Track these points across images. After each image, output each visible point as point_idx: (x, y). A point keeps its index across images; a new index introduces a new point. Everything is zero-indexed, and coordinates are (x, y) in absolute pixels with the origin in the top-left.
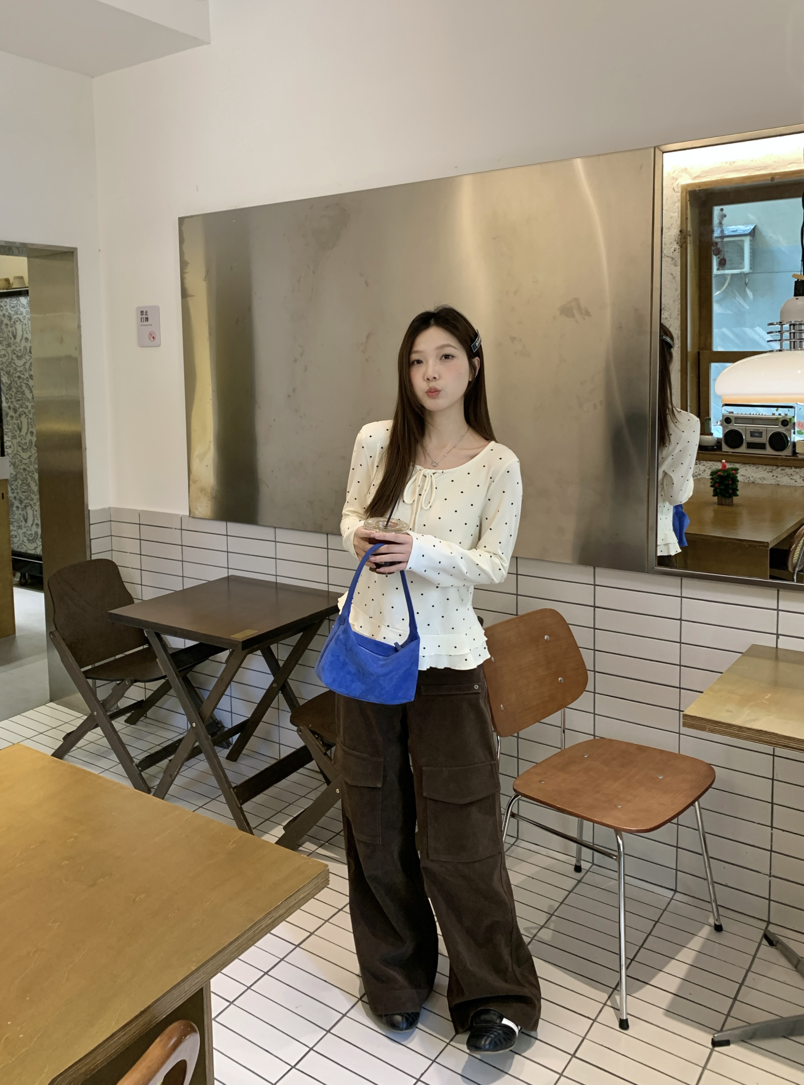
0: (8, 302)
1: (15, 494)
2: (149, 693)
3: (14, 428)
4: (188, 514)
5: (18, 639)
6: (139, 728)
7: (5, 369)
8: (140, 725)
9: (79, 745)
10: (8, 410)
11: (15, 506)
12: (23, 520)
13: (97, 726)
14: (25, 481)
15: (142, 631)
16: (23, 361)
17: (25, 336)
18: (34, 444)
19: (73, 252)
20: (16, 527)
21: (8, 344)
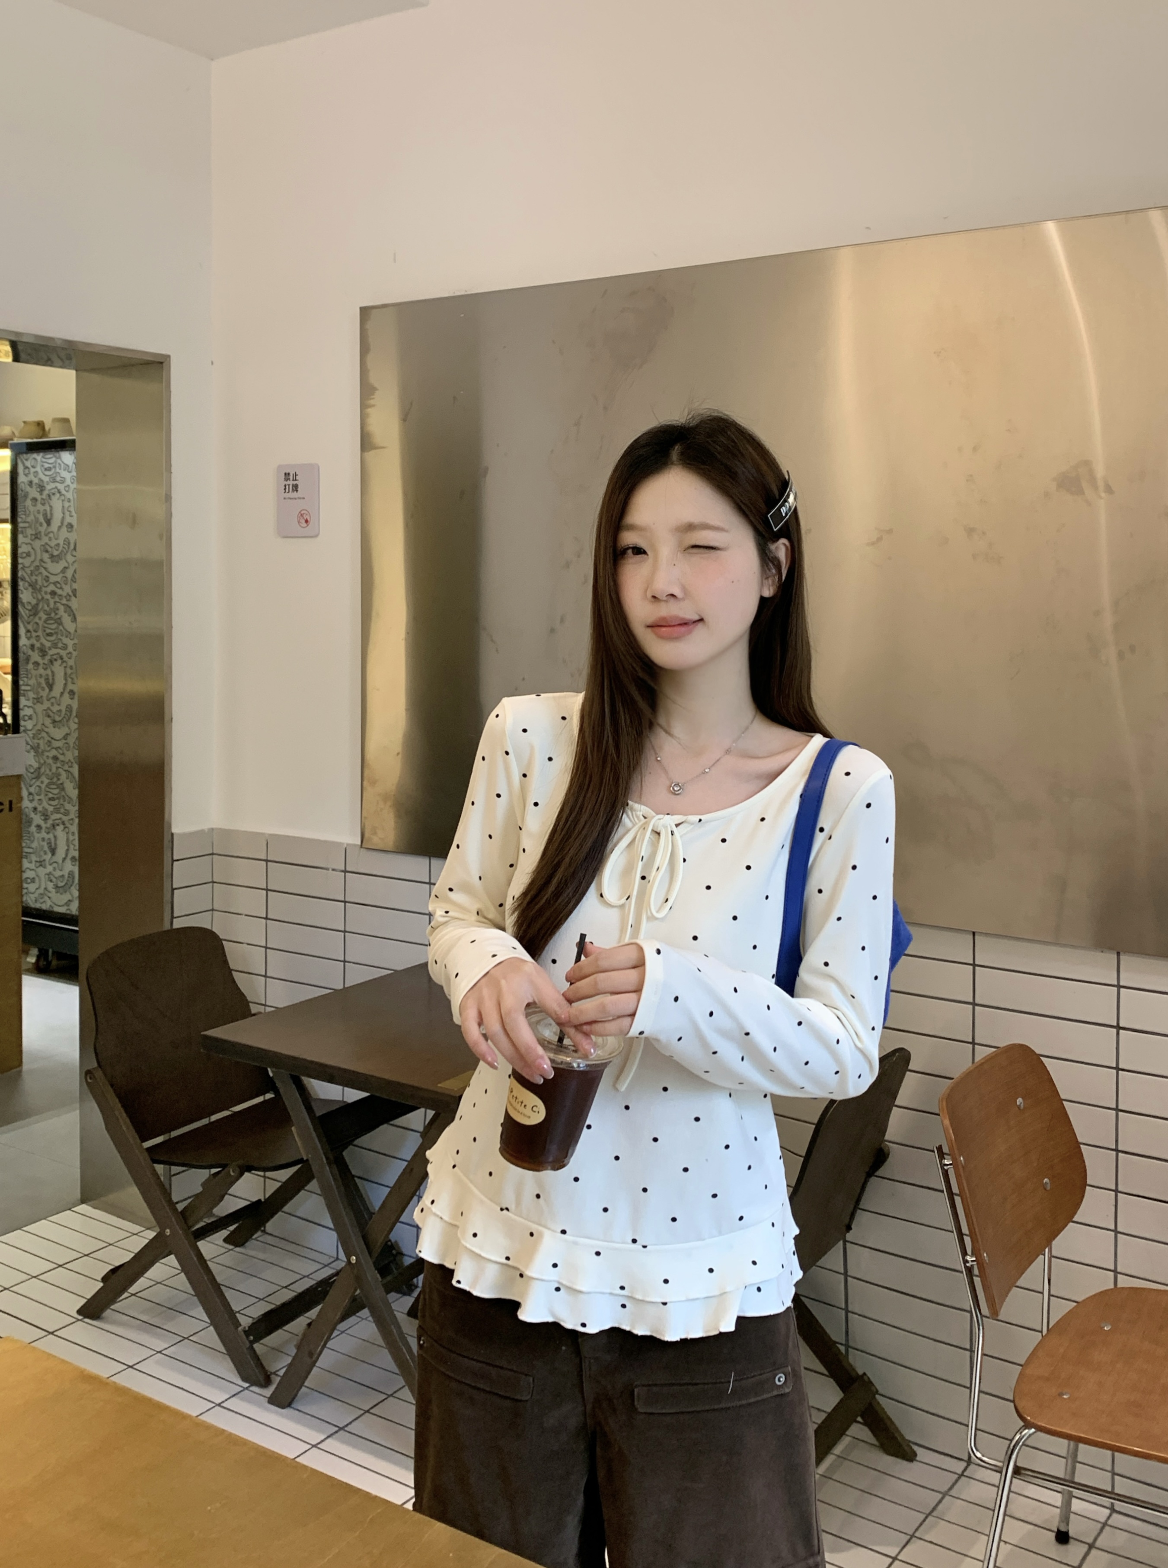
1: (35, 804)
2: (270, 1190)
3: (39, 684)
4: (359, 843)
5: (25, 1075)
6: (251, 1252)
7: (27, 579)
8: (254, 1248)
9: (133, 1289)
10: (30, 652)
11: (34, 823)
12: (48, 852)
13: (169, 1254)
14: (55, 780)
15: (264, 1068)
16: (63, 564)
17: (68, 519)
18: (74, 714)
19: (162, 363)
20: (34, 863)
21: (36, 534)
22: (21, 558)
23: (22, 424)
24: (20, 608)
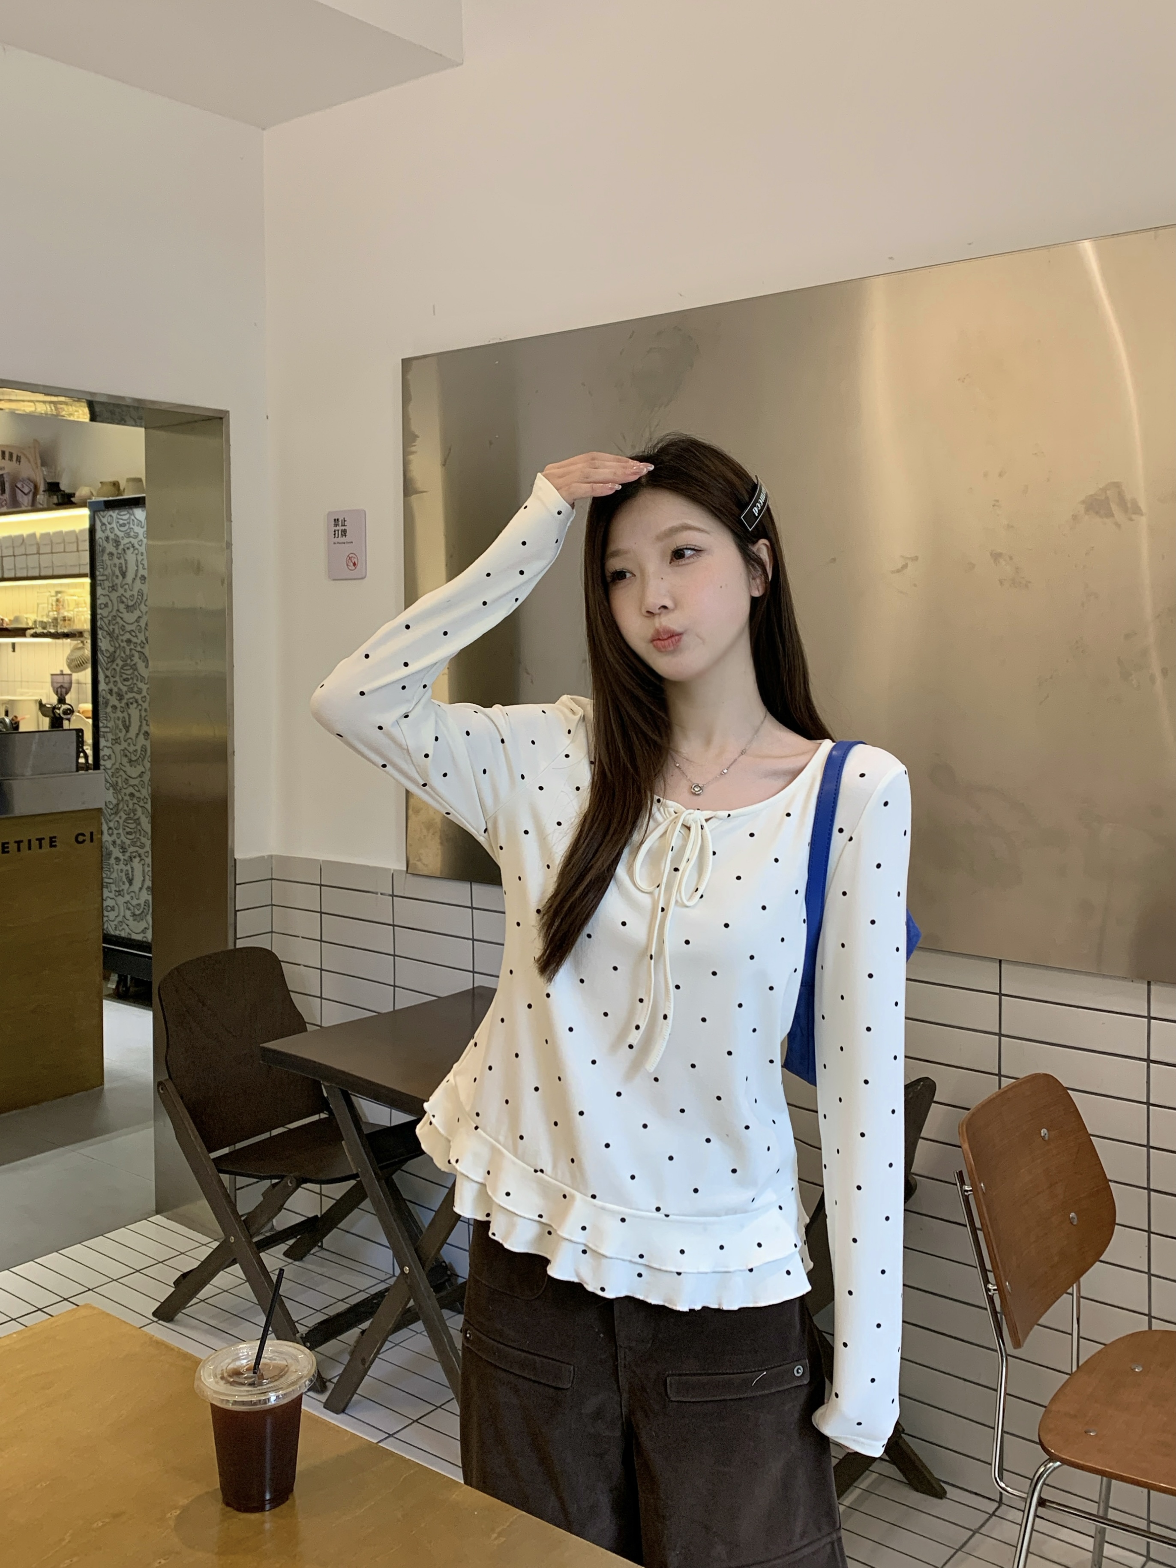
0: (115, 517)
1: (114, 837)
2: (328, 1204)
3: (117, 727)
4: (405, 869)
5: (106, 1093)
6: (309, 1267)
7: (106, 629)
8: (311, 1262)
9: (202, 1295)
10: (109, 697)
11: (113, 856)
13: (234, 1262)
14: (132, 815)
15: (317, 1086)
16: (137, 613)
17: (142, 572)
18: (148, 753)
19: (221, 418)
20: (114, 892)
21: (113, 586)
22: (101, 609)
23: (100, 485)
24: (100, 656)
